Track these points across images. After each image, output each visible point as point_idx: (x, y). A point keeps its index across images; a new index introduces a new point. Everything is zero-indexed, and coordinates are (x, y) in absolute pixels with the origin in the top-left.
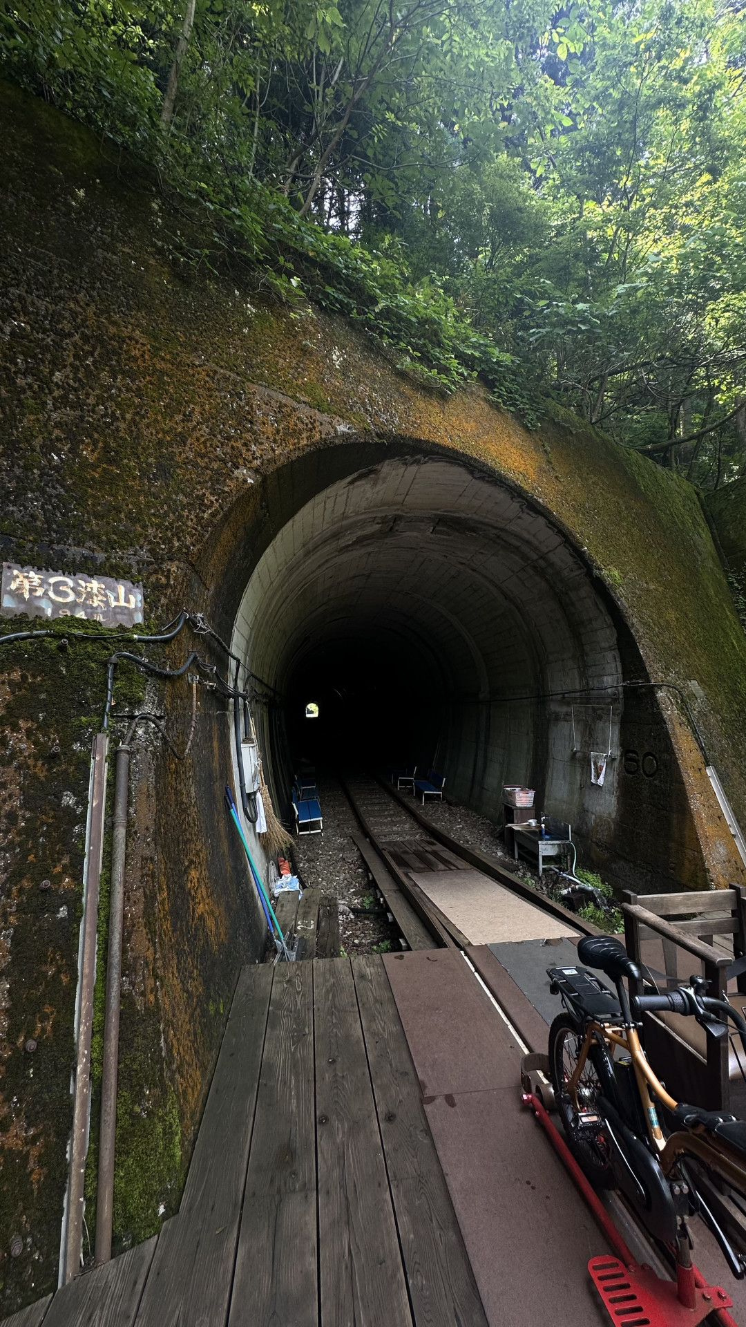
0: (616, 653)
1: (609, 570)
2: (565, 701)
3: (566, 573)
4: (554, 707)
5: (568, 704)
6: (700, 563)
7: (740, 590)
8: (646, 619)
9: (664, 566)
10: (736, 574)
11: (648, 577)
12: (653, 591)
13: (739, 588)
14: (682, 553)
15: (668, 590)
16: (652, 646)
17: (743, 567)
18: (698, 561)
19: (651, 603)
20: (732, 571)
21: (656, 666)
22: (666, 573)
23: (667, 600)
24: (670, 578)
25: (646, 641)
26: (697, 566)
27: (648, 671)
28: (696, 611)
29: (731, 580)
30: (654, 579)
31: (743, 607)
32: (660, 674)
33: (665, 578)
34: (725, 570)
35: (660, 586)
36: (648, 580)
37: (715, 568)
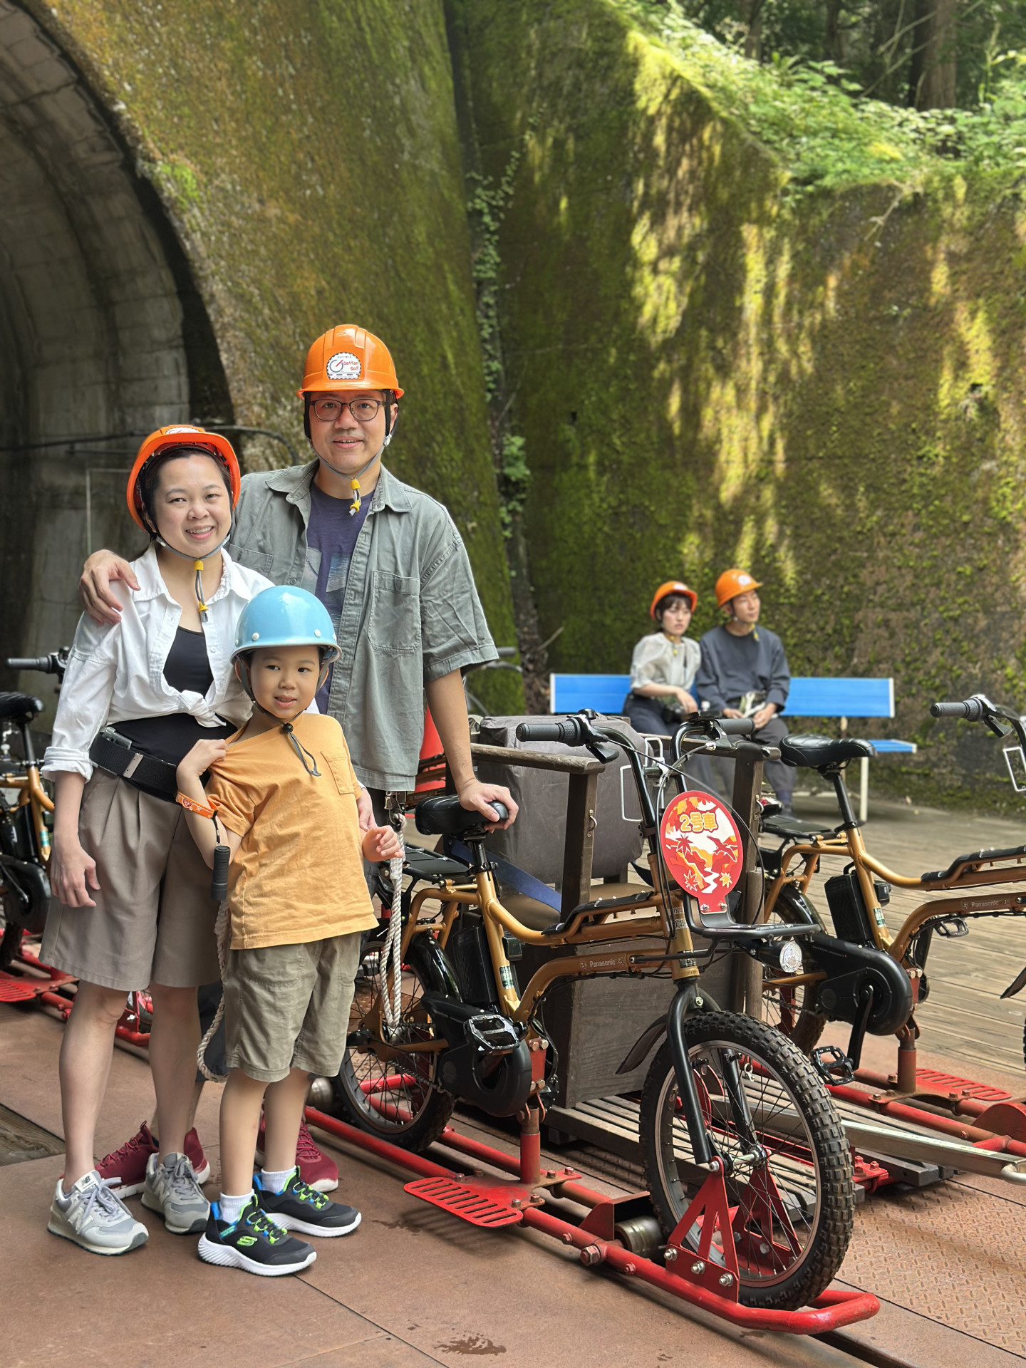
0: (180, 355)
1: (173, 165)
2: (75, 462)
3: (81, 151)
4: (51, 476)
5: (81, 469)
6: (406, 157)
7: (493, 233)
8: (245, 286)
9: (313, 160)
10: (491, 193)
11: (265, 187)
12: (274, 221)
13: (492, 228)
14: (364, 130)
15: (310, 222)
16: (251, 347)
17: (504, 180)
18: (402, 152)
19: (263, 251)
20: (485, 182)
21: (250, 391)
22: (315, 178)
23: (304, 245)
24: (321, 192)
25: (236, 337)
26: (397, 166)
27: (233, 401)
28: (372, 277)
29: (479, 204)
30: (281, 193)
31: (492, 274)
32: (256, 409)
33: (308, 192)
34: (472, 179)
35: (292, 212)
36: (265, 194)
37: (444, 173)
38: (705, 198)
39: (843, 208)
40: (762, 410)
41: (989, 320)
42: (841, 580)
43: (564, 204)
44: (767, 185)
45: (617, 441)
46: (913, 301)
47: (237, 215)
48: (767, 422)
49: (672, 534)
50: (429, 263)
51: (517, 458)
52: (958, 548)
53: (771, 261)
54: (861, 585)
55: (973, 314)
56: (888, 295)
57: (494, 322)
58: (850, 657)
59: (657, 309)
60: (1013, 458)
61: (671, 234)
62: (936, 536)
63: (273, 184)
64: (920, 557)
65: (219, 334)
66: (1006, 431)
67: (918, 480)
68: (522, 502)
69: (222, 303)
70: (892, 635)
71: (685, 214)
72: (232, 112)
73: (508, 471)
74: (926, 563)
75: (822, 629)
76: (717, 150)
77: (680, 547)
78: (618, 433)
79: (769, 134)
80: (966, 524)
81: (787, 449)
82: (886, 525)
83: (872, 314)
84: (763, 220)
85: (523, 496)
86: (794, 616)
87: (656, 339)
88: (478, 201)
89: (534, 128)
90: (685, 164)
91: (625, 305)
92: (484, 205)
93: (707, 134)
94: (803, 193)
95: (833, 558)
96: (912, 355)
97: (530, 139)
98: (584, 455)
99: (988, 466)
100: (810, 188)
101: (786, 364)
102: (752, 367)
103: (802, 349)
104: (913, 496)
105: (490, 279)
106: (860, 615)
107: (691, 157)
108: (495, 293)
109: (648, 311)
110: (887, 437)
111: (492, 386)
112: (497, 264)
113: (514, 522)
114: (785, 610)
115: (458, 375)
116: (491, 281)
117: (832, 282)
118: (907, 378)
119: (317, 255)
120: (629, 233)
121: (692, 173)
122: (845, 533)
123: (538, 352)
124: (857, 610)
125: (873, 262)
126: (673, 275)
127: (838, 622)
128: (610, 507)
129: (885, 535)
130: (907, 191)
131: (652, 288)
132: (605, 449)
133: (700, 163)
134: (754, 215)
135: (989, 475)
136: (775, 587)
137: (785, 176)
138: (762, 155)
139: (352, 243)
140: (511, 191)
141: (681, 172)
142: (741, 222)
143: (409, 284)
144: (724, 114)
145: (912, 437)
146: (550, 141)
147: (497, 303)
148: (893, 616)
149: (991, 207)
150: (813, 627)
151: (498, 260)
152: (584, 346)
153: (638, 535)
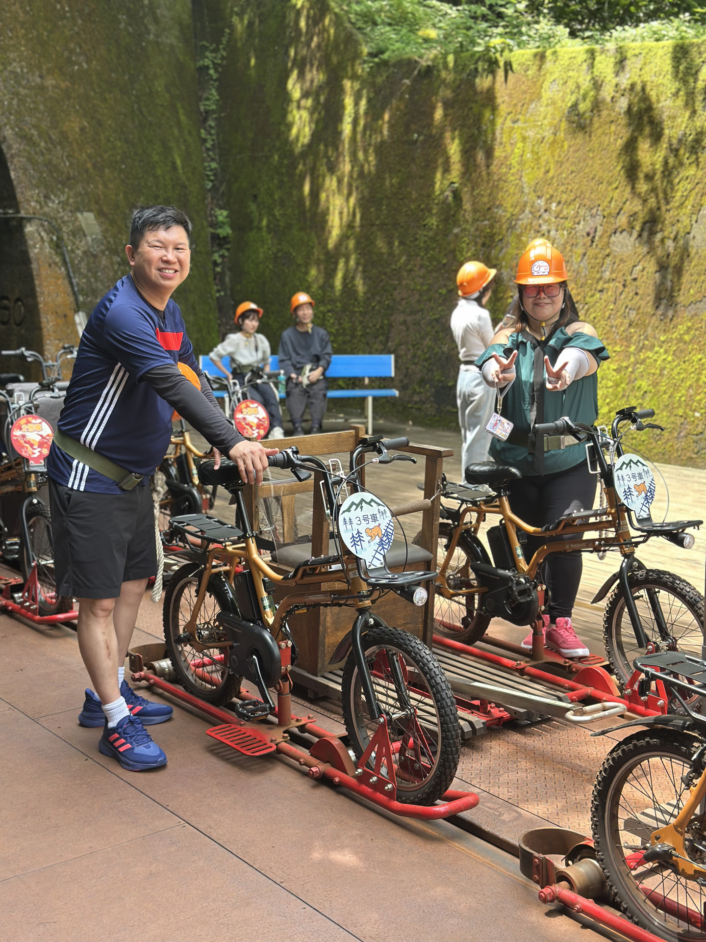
6: (152, 37)
7: (215, 80)
8: (27, 130)
9: (81, 47)
10: (214, 55)
11: (44, 67)
12: (50, 89)
13: (214, 78)
14: (120, 23)
15: (77, 86)
16: (30, 167)
17: (221, 47)
18: (149, 34)
19: (42, 107)
20: (211, 48)
21: (29, 193)
22: (82, 58)
23: (72, 101)
24: (85, 66)
25: (19, 161)
26: (144, 44)
27: (18, 199)
28: (122, 116)
29: (207, 62)
30: (56, 70)
31: (214, 107)
32: (33, 204)
33: (76, 67)
34: (203, 46)
35: (64, 81)
36: (44, 72)
37: (180, 45)
38: (325, 63)
39: (393, 72)
40: (349, 195)
41: (461, 143)
42: (384, 298)
43: (253, 62)
44: (357, 55)
45: (277, 213)
46: (425, 132)
47: (24, 87)
48: (352, 200)
49: (303, 270)
50: (165, 104)
51: (223, 223)
52: (441, 279)
53: (357, 104)
54: (394, 300)
55: (453, 139)
56: (413, 127)
57: (214, 137)
58: (387, 342)
59: (299, 132)
60: (468, 227)
61: (308, 84)
62: (430, 272)
63: (50, 65)
64: (422, 285)
65: (9, 160)
66: (465, 211)
67: (423, 239)
68: (228, 250)
69: (11, 142)
70: (408, 329)
71: (315, 72)
72: (22, 24)
73: (219, 231)
74: (425, 288)
75: (375, 326)
76: (332, 31)
77: (307, 278)
78: (278, 208)
79: (360, 24)
80: (445, 265)
81: (362, 219)
82: (407, 265)
83: (405, 138)
84: (354, 77)
85: (228, 246)
86: (361, 319)
87: (298, 149)
88: (206, 60)
89: (237, 14)
90: (315, 39)
91: (283, 128)
92: (210, 63)
93: (327, 21)
94: (374, 62)
95: (381, 284)
96: (423, 164)
97: (235, 20)
98: (261, 220)
99: (456, 230)
100: (376, 60)
101: (362, 166)
102: (346, 167)
103: (371, 159)
104: (420, 248)
105: (213, 110)
106: (392, 318)
107: (318, 35)
108: (216, 119)
109: (294, 131)
110: (409, 213)
111: (212, 178)
112: (217, 100)
113: (223, 262)
114: (357, 315)
115: (184, 173)
116: (213, 111)
117: (386, 117)
118: (421, 178)
119: (81, 106)
120: (286, 83)
121: (319, 46)
122: (388, 270)
123: (238, 157)
124: (391, 315)
125: (406, 107)
126: (308, 109)
127: (382, 322)
128: (273, 253)
129: (406, 271)
130: (424, 63)
131: (297, 117)
132: (271, 218)
133: (323, 40)
134: (350, 74)
135: (456, 235)
136: (352, 301)
137: (365, 50)
138: (354, 37)
139: (108, 97)
140: (225, 54)
141: (313, 45)
142: (343, 78)
143: (150, 119)
144: (337, 10)
145: (421, 213)
146: (246, 22)
147: (216, 125)
148: (409, 318)
149: (464, 76)
150: (370, 325)
151: (218, 97)
152: (261, 154)
153: (286, 271)
